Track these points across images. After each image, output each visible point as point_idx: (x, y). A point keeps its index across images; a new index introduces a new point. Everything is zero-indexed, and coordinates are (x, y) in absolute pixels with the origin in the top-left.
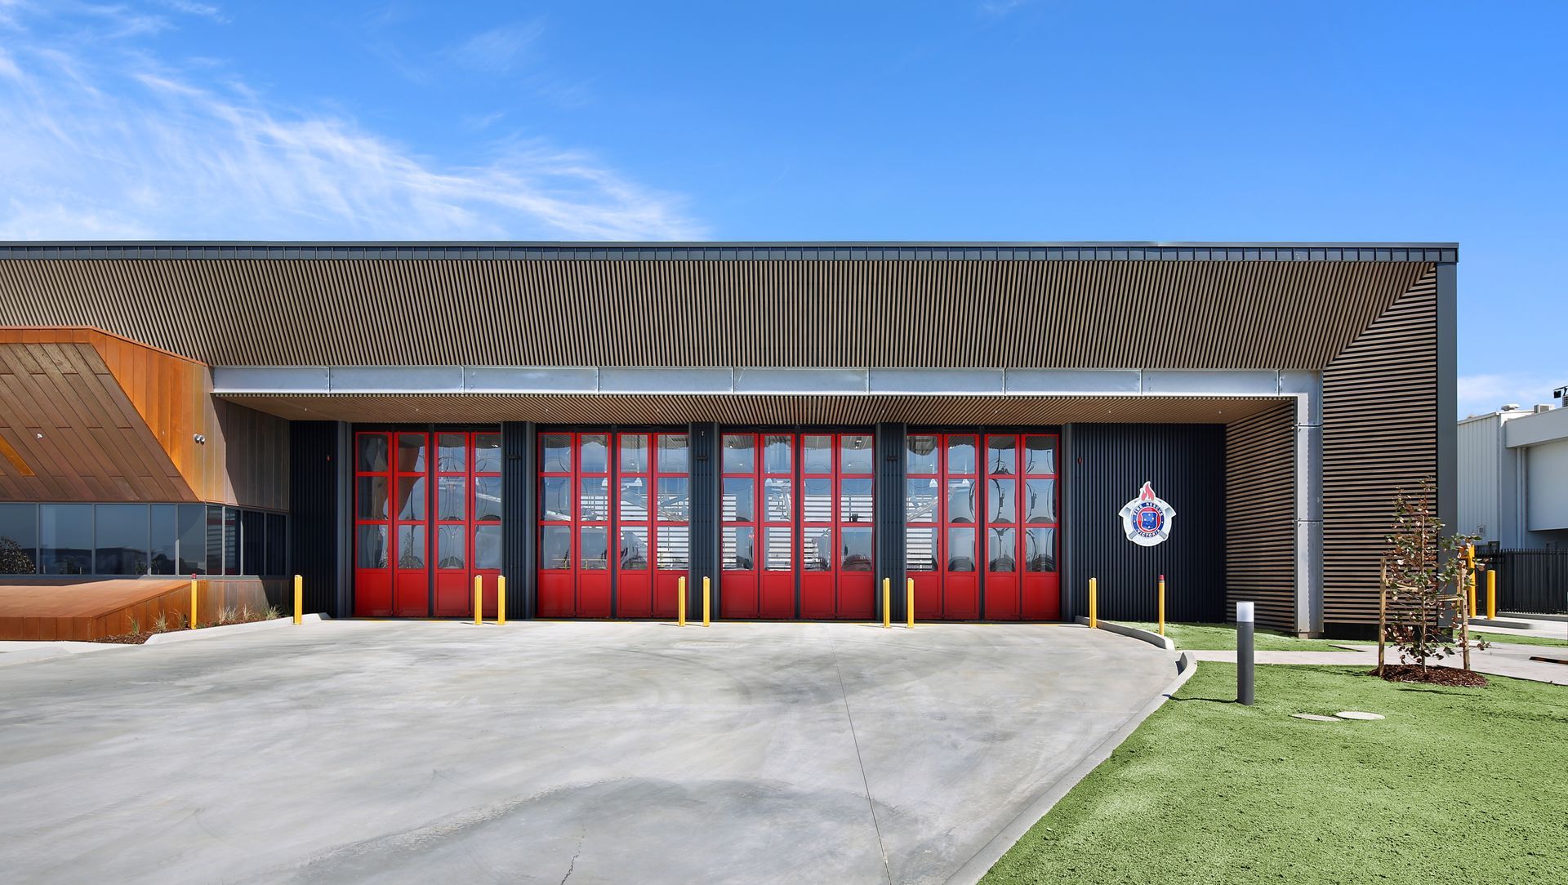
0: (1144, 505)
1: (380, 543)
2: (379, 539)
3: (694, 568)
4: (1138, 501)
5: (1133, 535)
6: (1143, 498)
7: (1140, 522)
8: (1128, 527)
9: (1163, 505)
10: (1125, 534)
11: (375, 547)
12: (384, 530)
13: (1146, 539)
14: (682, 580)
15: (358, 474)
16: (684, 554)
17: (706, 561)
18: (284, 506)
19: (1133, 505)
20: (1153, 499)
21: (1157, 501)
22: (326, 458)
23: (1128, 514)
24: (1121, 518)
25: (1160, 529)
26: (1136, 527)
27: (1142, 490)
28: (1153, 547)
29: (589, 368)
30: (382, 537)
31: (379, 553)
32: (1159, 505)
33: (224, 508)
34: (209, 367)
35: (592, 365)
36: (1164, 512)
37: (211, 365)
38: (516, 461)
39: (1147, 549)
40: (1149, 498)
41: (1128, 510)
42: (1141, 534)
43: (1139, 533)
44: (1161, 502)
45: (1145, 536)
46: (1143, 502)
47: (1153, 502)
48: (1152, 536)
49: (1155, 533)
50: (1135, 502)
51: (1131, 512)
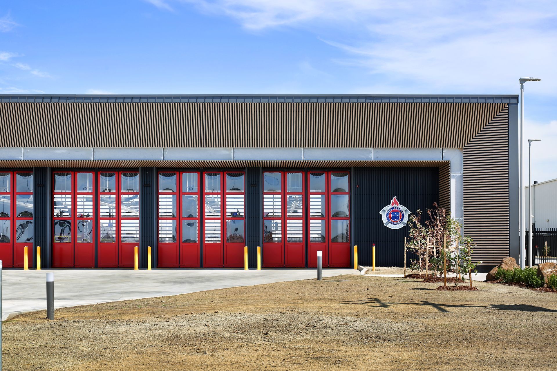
0: (393, 208)
3: (142, 242)
4: (390, 206)
5: (387, 223)
6: (393, 205)
7: (390, 217)
8: (384, 219)
9: (403, 208)
13: (394, 226)
14: (136, 248)
16: (137, 234)
17: (149, 238)
19: (387, 208)
20: (398, 205)
21: (400, 206)
23: (384, 214)
24: (381, 215)
25: (402, 220)
26: (388, 219)
27: (392, 201)
29: (89, 148)
32: (401, 208)
35: (90, 147)
36: (404, 212)
38: (42, 188)
39: (395, 231)
40: (396, 205)
41: (384, 211)
42: (391, 223)
43: (390, 223)
44: (402, 207)
45: (393, 224)
46: (393, 207)
47: (398, 207)
48: (397, 224)
49: (399, 223)
50: (388, 207)
51: (386, 212)
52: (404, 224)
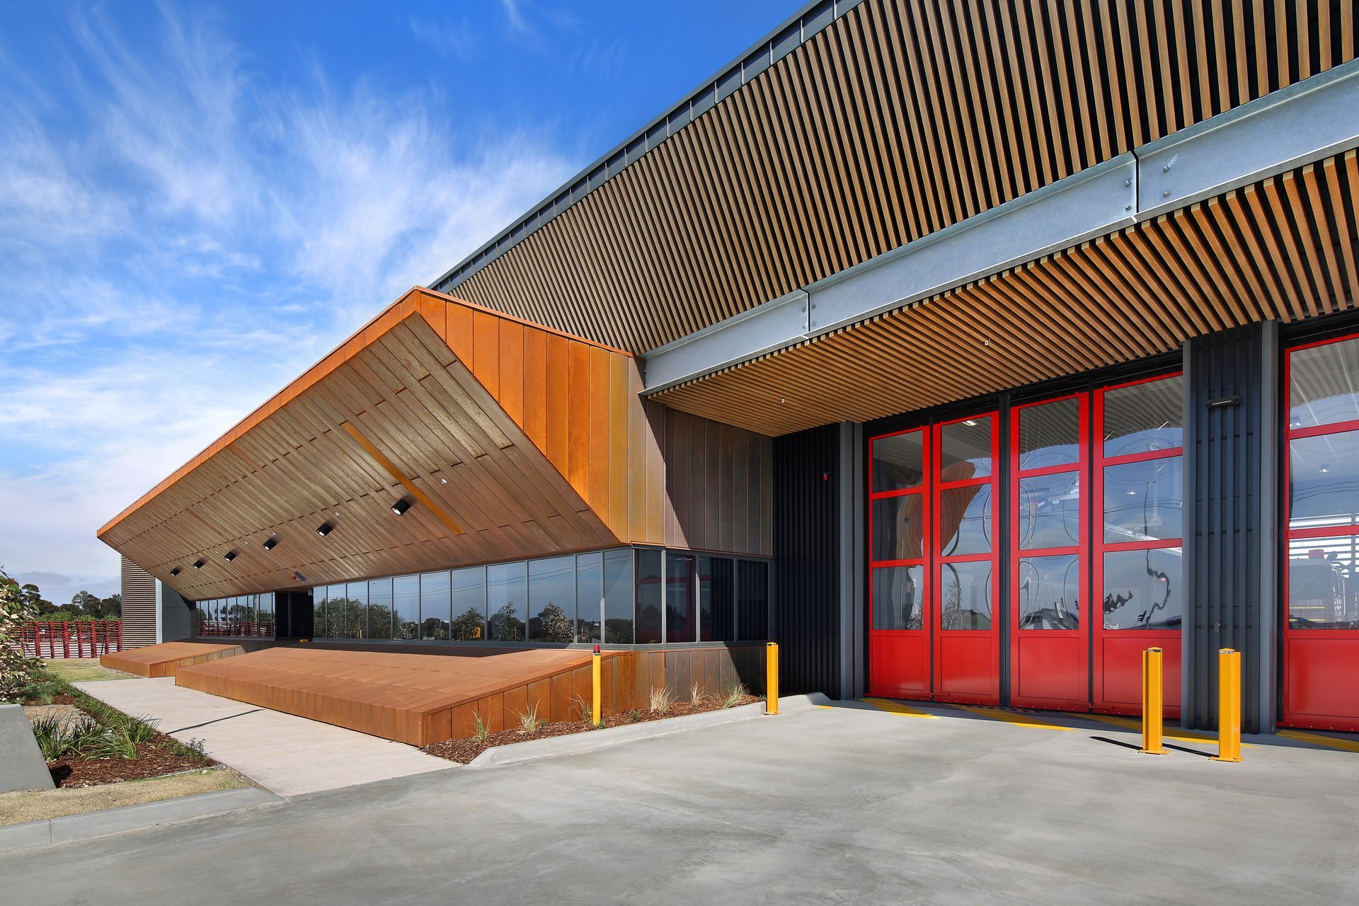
1: (910, 597)
2: (909, 591)
11: (903, 601)
12: (917, 576)
15: (872, 496)
18: (764, 548)
22: (821, 476)
30: (913, 589)
31: (908, 608)
33: (664, 553)
34: (636, 357)
37: (637, 354)
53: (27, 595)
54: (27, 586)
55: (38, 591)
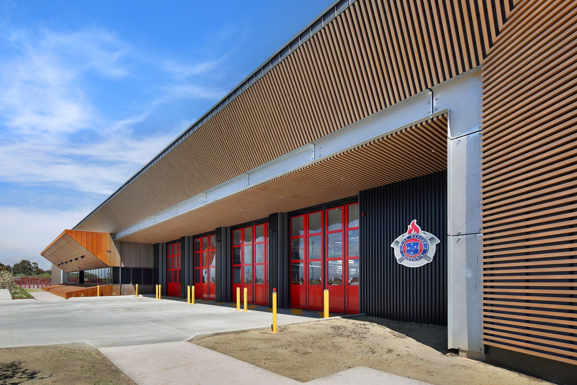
0: (409, 238)
4: (406, 235)
5: (401, 260)
6: (410, 233)
7: (406, 251)
8: (398, 255)
9: (427, 235)
10: (396, 259)
13: (412, 262)
15: (168, 256)
18: (151, 266)
19: (402, 238)
20: (418, 232)
21: (421, 233)
23: (397, 246)
24: (393, 249)
26: (403, 254)
27: (410, 227)
28: (420, 267)
32: (424, 236)
33: (120, 268)
36: (428, 241)
37: (114, 233)
39: (415, 270)
40: (415, 232)
41: (397, 242)
42: (407, 259)
43: (405, 258)
44: (425, 234)
45: (410, 260)
46: (410, 235)
47: (418, 234)
48: (416, 260)
49: (419, 258)
50: (403, 236)
51: (400, 244)
52: (428, 258)
53: (34, 266)
54: (34, 263)
55: (37, 265)
